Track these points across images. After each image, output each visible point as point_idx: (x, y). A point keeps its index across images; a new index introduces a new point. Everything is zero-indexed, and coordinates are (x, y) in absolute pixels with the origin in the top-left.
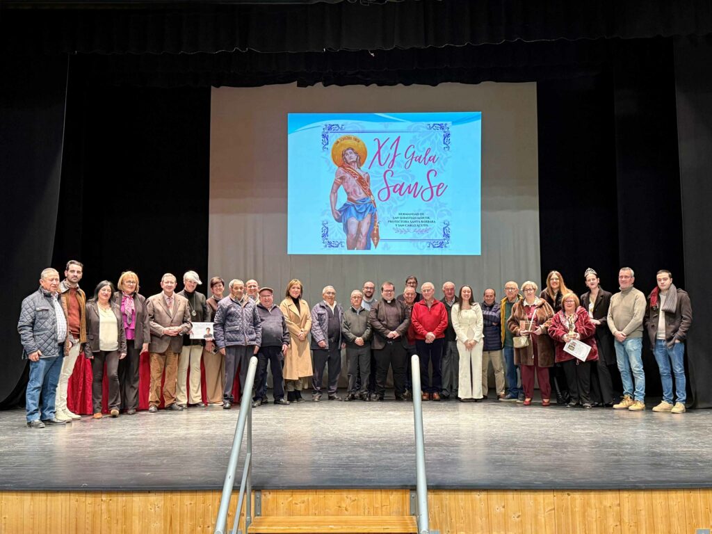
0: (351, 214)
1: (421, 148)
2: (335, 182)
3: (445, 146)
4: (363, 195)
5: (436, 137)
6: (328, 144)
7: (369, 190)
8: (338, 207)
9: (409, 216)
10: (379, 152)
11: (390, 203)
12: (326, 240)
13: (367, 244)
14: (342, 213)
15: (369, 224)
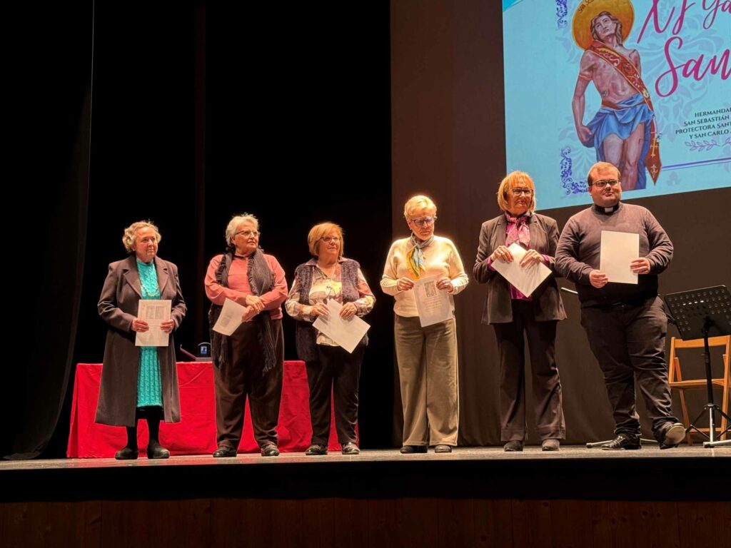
0: (608, 127)
2: (580, 78)
4: (628, 92)
6: (566, 13)
7: (640, 80)
8: (588, 119)
9: (714, 116)
10: (654, 9)
11: (679, 98)
12: (568, 182)
13: (638, 179)
14: (594, 130)
15: (642, 143)
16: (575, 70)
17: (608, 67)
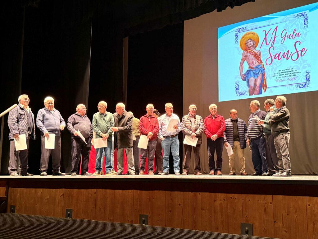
0: (251, 75)
1: (290, 30)
2: (242, 60)
3: (305, 25)
4: (257, 64)
5: (299, 22)
6: (238, 39)
7: (261, 60)
8: (244, 72)
9: (284, 71)
10: (266, 38)
11: (273, 66)
12: (237, 92)
13: (260, 91)
14: (246, 76)
15: (261, 80)
16: (241, 57)
17: (251, 56)
